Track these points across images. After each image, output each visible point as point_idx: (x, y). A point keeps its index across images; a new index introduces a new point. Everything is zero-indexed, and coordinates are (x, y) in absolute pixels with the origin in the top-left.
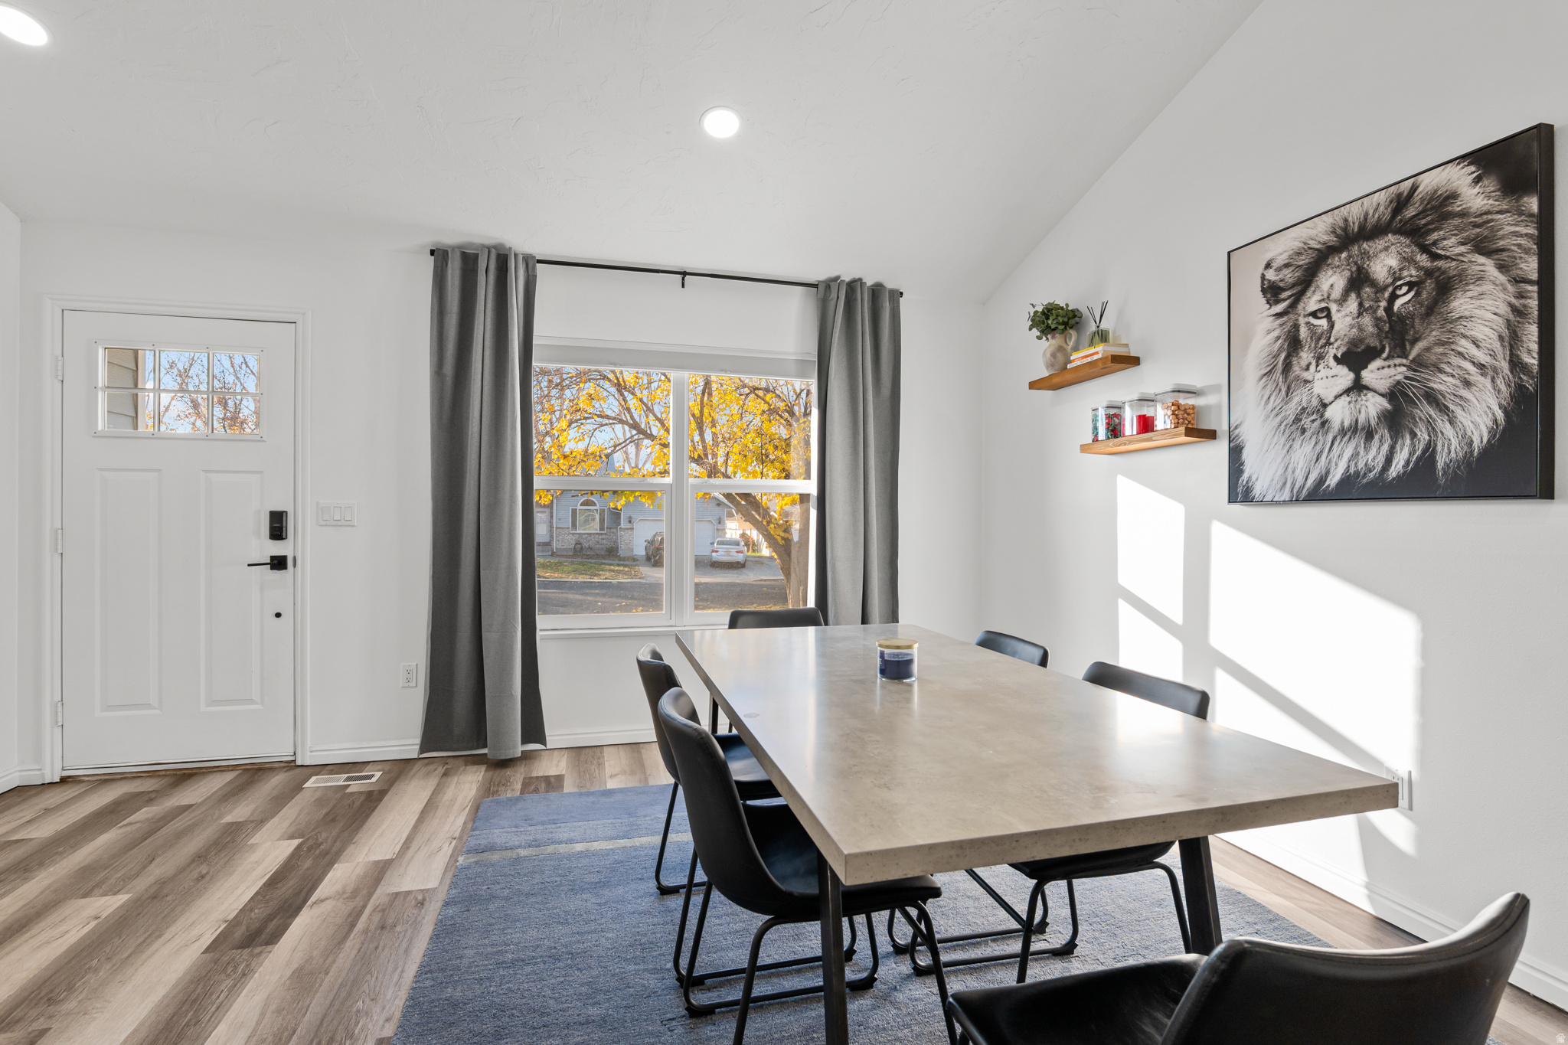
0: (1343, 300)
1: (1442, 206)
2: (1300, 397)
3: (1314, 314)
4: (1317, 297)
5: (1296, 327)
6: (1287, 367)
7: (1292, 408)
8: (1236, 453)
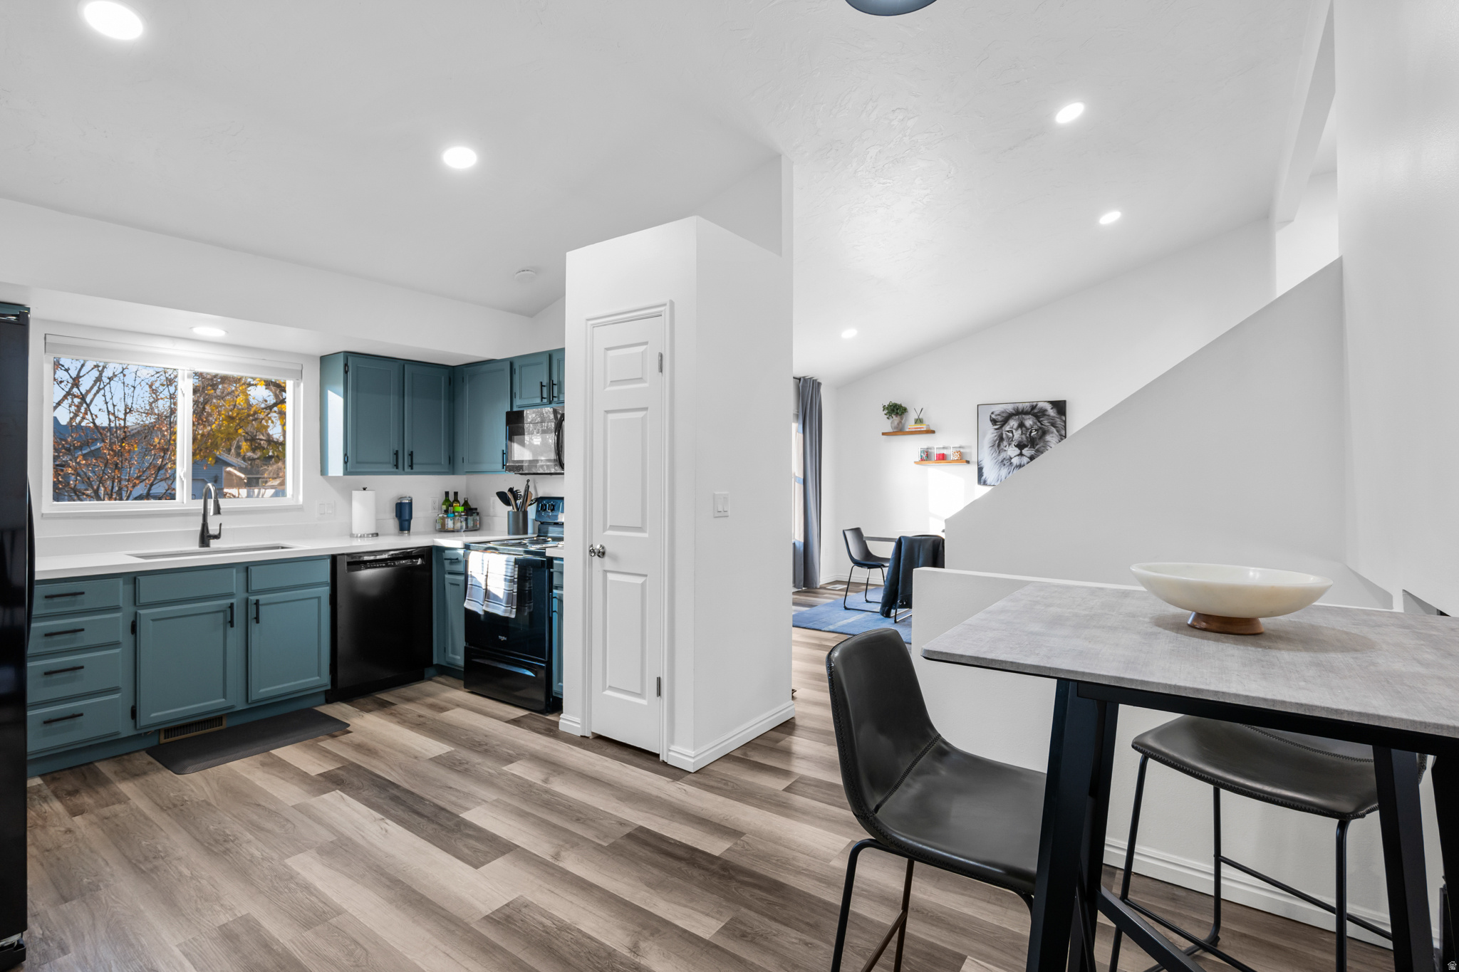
0: (1017, 429)
1: (1043, 412)
2: (1003, 455)
3: (1008, 431)
4: (1009, 427)
5: (1002, 434)
6: (999, 446)
7: (1001, 458)
8: (980, 470)
